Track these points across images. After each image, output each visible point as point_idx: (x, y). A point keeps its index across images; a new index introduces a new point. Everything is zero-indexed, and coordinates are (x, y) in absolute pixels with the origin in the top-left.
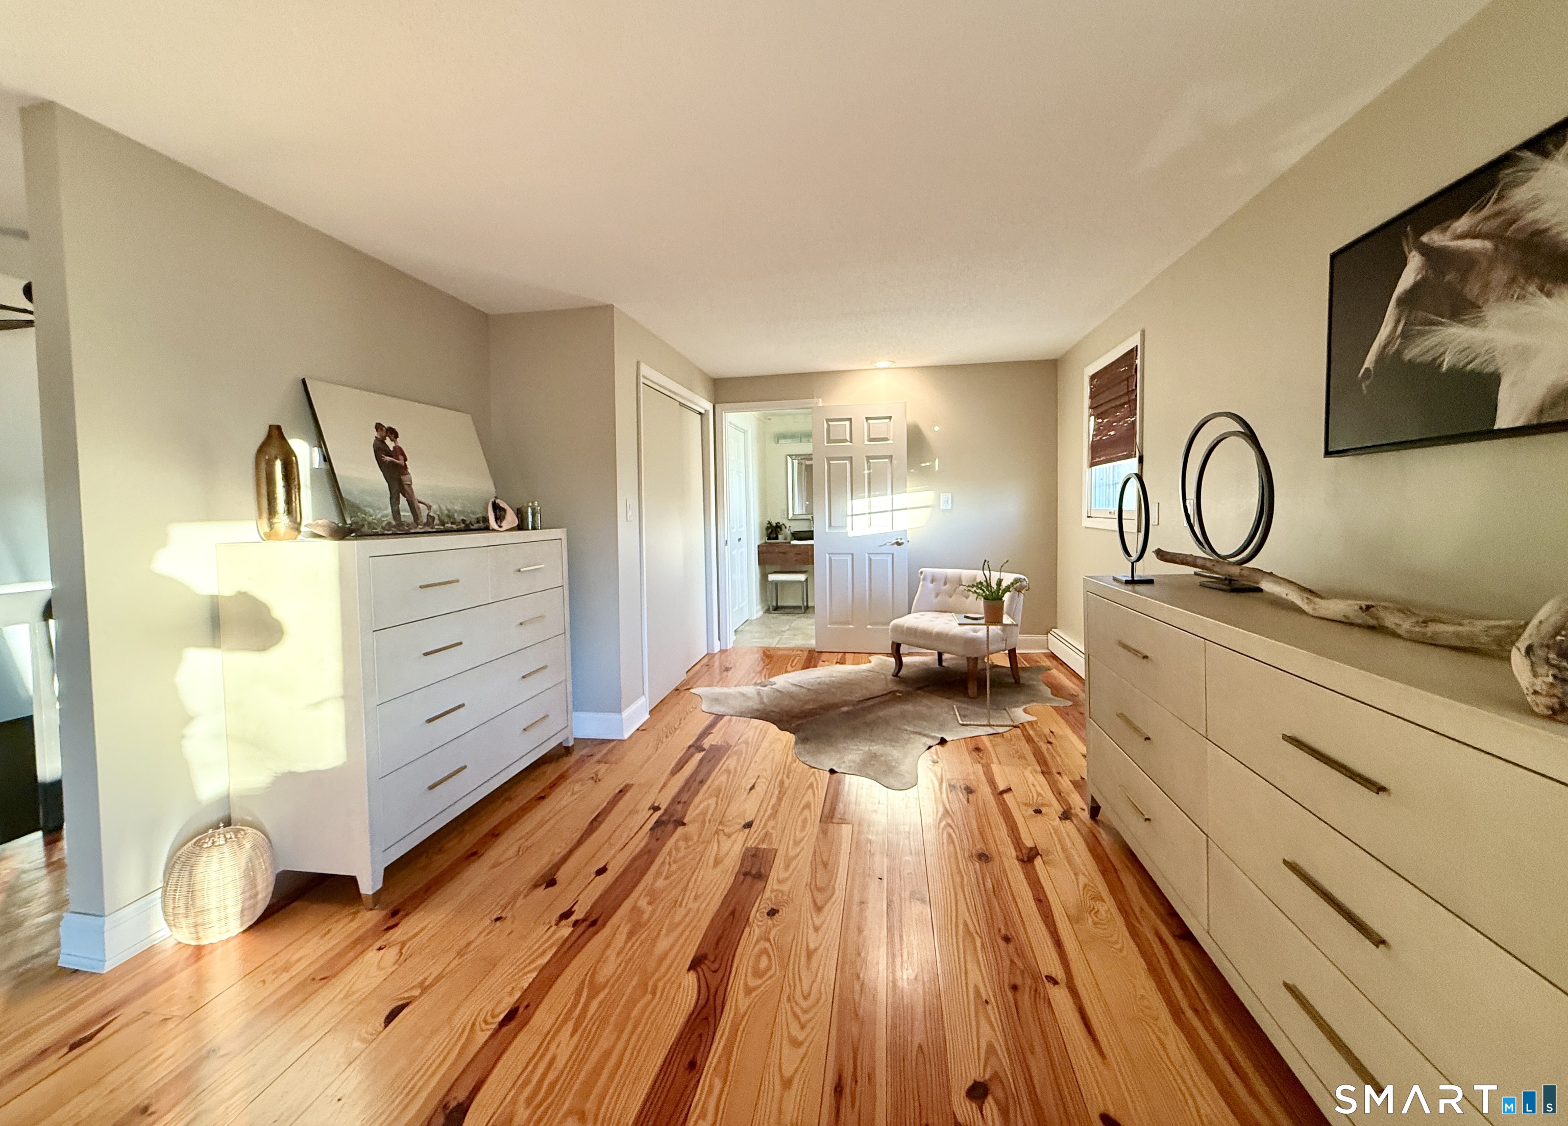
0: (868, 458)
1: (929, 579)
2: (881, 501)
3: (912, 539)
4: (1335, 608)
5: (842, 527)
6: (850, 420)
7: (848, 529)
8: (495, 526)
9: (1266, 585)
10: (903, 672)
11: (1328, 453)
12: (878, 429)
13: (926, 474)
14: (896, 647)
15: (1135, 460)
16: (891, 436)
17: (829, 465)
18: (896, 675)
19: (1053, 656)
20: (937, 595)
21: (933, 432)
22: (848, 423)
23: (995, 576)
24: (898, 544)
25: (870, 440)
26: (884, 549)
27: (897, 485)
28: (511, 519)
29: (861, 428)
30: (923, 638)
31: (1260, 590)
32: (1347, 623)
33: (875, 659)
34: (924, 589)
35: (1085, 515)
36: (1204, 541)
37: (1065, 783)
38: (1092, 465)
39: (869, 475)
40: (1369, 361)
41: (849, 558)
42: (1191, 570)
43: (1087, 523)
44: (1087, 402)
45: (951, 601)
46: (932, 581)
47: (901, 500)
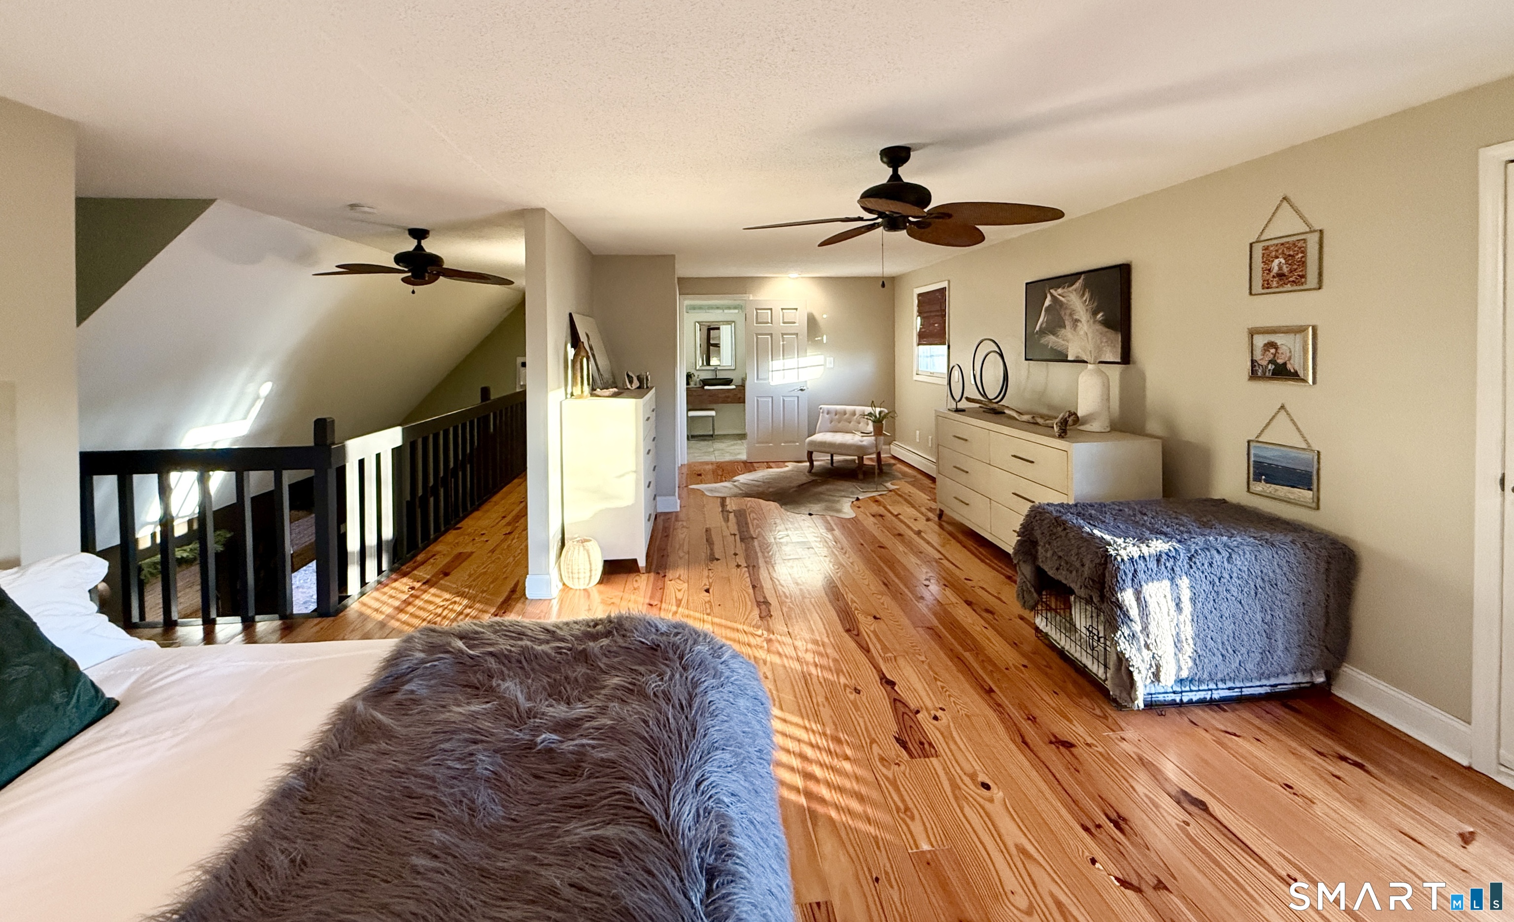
0: (783, 334)
1: (826, 412)
2: (791, 362)
3: (810, 386)
4: (1025, 418)
5: (765, 379)
6: (771, 309)
7: (770, 380)
8: (629, 386)
9: (1007, 411)
10: (813, 471)
11: (1026, 359)
12: (790, 315)
13: (818, 345)
14: (810, 454)
15: (946, 347)
16: (797, 321)
17: (757, 338)
18: (810, 471)
19: (894, 458)
20: (831, 422)
21: (822, 317)
22: (769, 311)
23: (878, 410)
24: (802, 390)
25: (784, 323)
26: (793, 393)
27: (801, 351)
28: (636, 383)
29: (778, 314)
30: (825, 447)
31: (1004, 413)
32: (1029, 422)
33: (790, 466)
34: (823, 419)
35: (915, 373)
36: (984, 395)
37: (923, 510)
38: (919, 345)
39: (783, 345)
40: (1037, 328)
41: (770, 399)
42: (978, 405)
43: (916, 378)
44: (915, 308)
45: (840, 425)
46: (828, 413)
47: (804, 361)
